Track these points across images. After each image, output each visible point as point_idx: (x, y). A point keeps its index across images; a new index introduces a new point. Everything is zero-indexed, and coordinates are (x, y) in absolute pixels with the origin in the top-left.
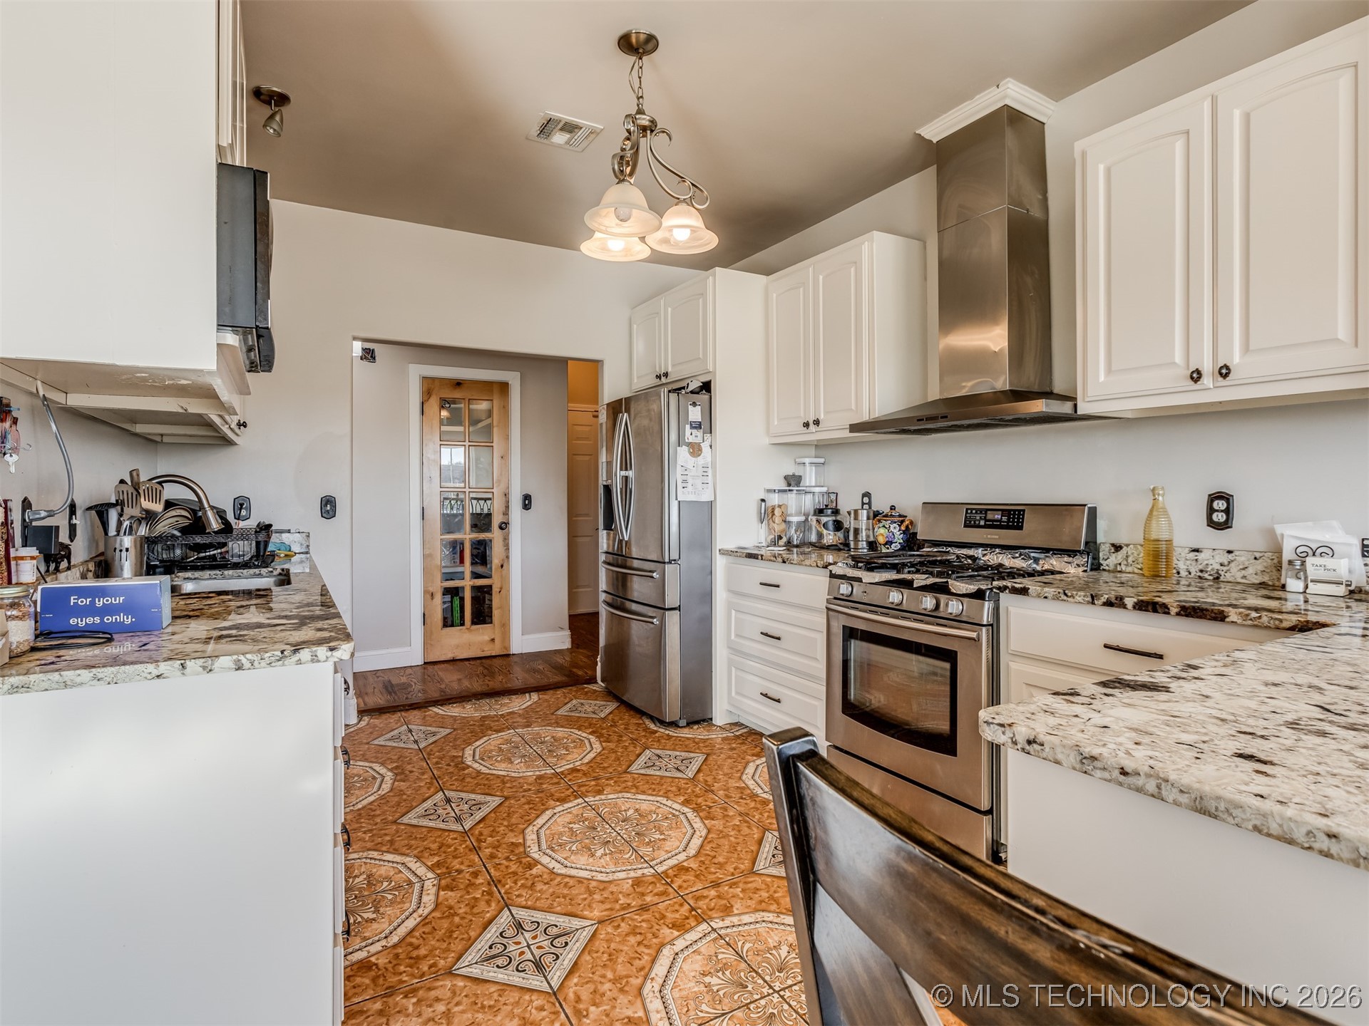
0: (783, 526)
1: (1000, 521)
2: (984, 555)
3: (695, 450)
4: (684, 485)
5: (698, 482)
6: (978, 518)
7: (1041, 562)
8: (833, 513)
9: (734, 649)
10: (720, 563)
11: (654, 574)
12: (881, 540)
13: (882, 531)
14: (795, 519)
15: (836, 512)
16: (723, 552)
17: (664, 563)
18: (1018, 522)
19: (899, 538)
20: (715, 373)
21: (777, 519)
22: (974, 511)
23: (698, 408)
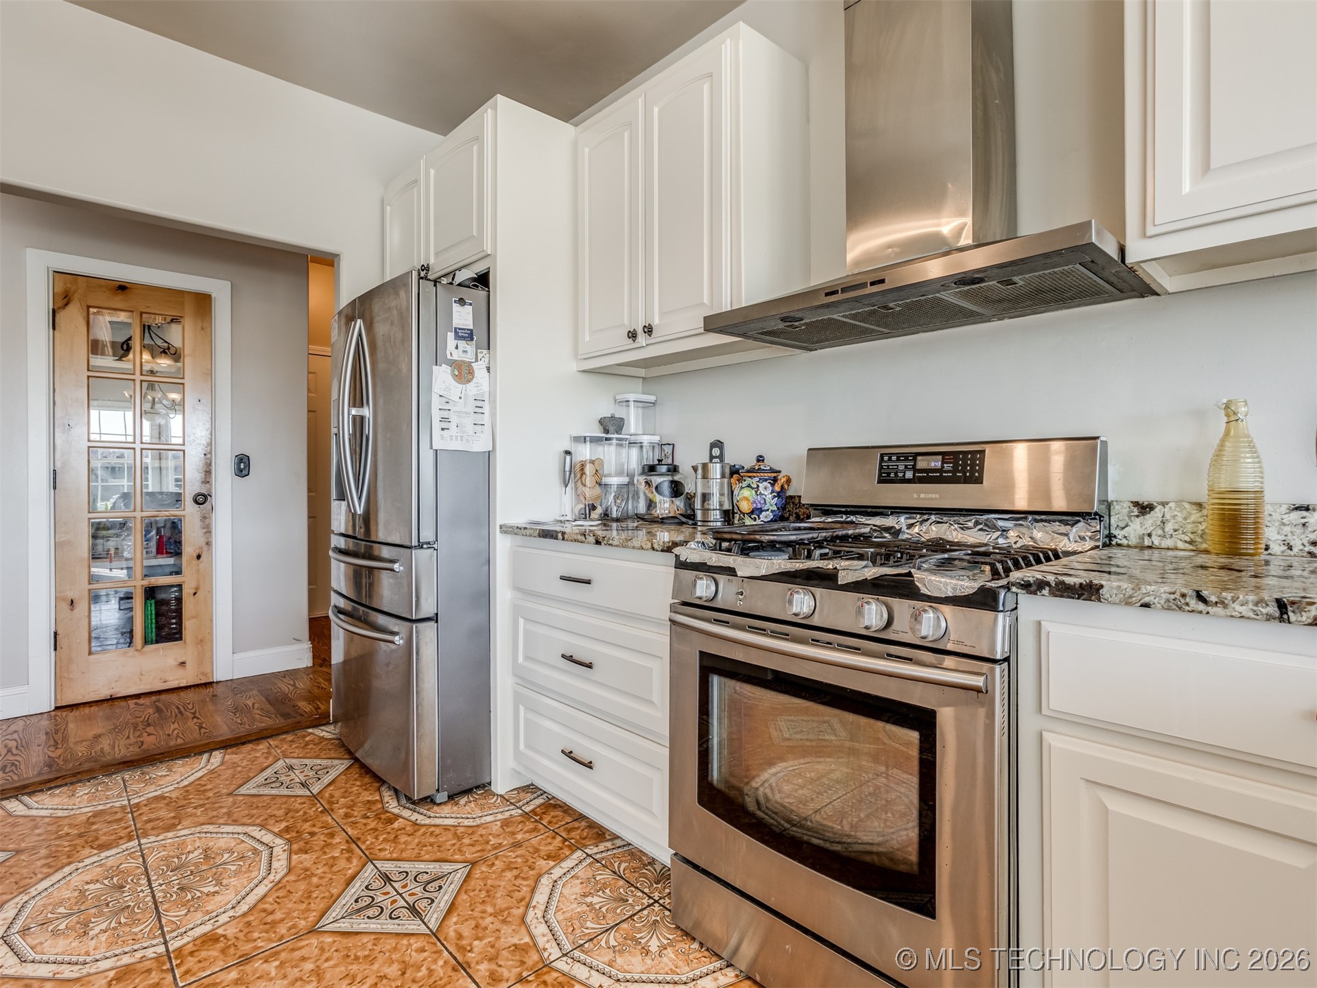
0: (598, 490)
1: (941, 470)
2: (910, 526)
3: (463, 372)
4: (445, 425)
5: (468, 422)
6: (902, 468)
7: (1011, 534)
8: (669, 470)
9: (522, 678)
10: (503, 546)
11: (396, 566)
12: (745, 507)
13: (747, 493)
14: (614, 481)
15: (674, 469)
16: (505, 529)
17: (410, 548)
18: (972, 471)
19: (771, 503)
20: (495, 256)
21: (589, 480)
22: (894, 458)
23: (469, 309)
